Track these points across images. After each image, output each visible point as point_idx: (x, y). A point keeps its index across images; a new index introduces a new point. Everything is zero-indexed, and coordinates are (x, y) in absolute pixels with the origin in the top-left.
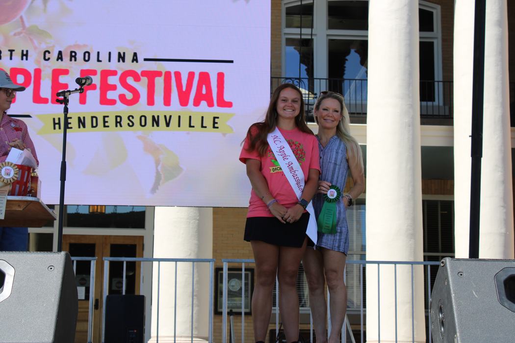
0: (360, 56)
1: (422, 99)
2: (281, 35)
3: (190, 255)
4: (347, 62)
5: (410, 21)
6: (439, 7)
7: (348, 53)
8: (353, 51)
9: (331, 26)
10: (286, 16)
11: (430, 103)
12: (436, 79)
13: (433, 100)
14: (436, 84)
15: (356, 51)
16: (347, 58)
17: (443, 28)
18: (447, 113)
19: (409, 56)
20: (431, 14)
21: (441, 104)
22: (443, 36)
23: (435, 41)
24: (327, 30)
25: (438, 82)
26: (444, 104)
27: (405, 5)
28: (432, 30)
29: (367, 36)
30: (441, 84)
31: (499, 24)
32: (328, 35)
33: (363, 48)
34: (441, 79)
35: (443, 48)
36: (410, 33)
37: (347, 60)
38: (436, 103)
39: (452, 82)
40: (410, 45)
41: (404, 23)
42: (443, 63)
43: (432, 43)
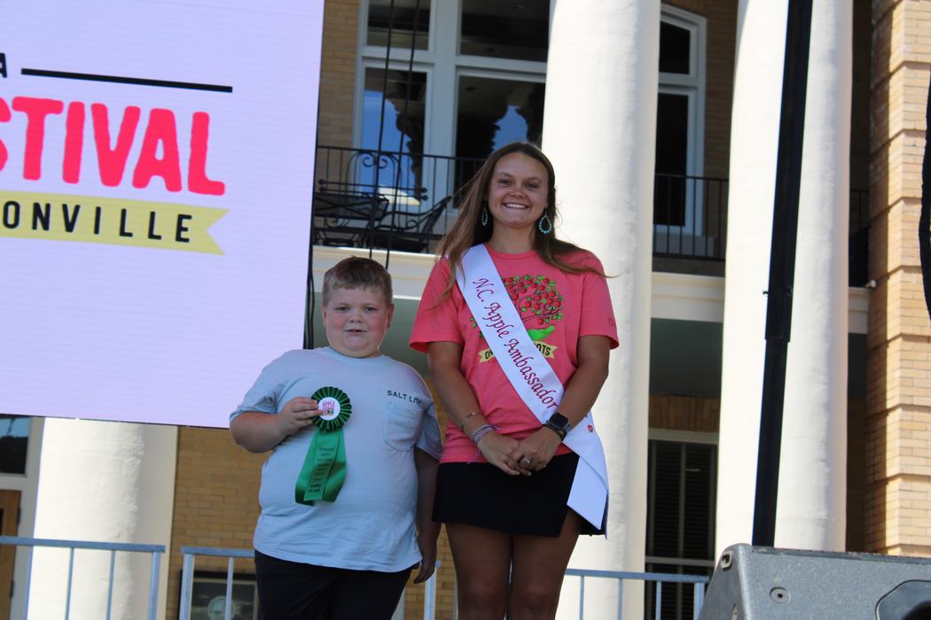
0: (528, 123)
1: (659, 218)
2: (354, 60)
3: (118, 536)
4: (498, 132)
5: (639, 39)
6: (703, 22)
7: (502, 114)
8: (512, 110)
9: (465, 50)
10: (369, 30)
11: (675, 230)
12: (690, 172)
13: (680, 221)
14: (689, 183)
15: (519, 112)
16: (500, 123)
17: (710, 66)
18: (711, 254)
19: (634, 117)
20: (686, 34)
21: (699, 232)
22: (708, 84)
23: (691, 95)
24: (457, 55)
25: (695, 178)
26: (706, 232)
27: (632, 4)
28: (684, 69)
29: (544, 75)
30: (700, 183)
31: (834, 58)
32: (458, 67)
33: (533, 101)
34: (700, 173)
35: (707, 111)
36: (638, 68)
37: (498, 128)
38: (687, 229)
39: (726, 180)
40: (637, 95)
41: (628, 42)
42: (706, 142)
43: (685, 99)
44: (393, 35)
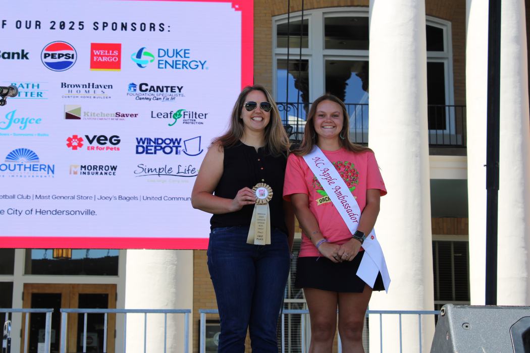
0: (362, 80)
1: (432, 126)
2: (271, 55)
4: (347, 86)
5: (416, 38)
6: (449, 24)
7: (348, 77)
8: (353, 74)
9: (328, 46)
10: (278, 37)
11: (440, 132)
12: (447, 103)
13: (443, 127)
14: (447, 108)
15: (357, 75)
16: (348, 82)
17: (454, 47)
18: (460, 143)
19: (416, 77)
20: (441, 31)
21: (453, 132)
22: (454, 56)
23: (446, 62)
24: (323, 49)
25: (449, 106)
26: (456, 133)
27: (411, 20)
28: (441, 49)
29: (368, 57)
30: (452, 109)
31: (517, 40)
32: (324, 56)
33: (363, 69)
34: (452, 103)
35: (454, 69)
36: (416, 51)
37: (347, 84)
38: (447, 132)
39: (465, 106)
40: (416, 66)
41: (410, 39)
42: (455, 86)
43: (442, 64)
44: (290, 39)
